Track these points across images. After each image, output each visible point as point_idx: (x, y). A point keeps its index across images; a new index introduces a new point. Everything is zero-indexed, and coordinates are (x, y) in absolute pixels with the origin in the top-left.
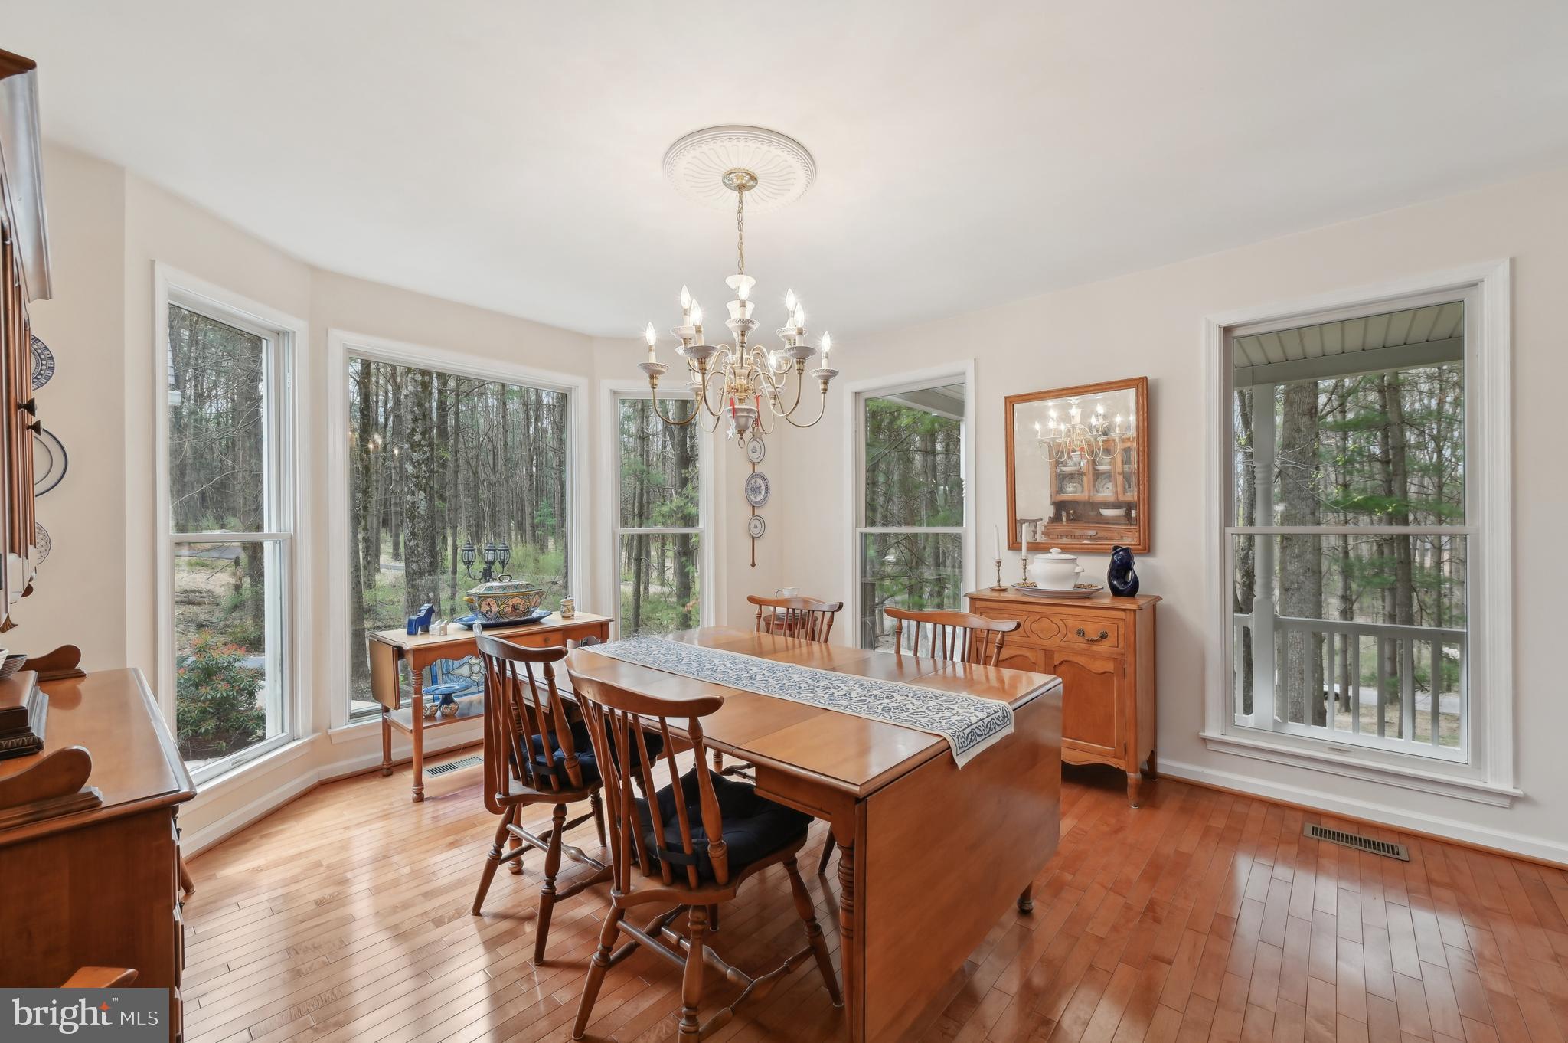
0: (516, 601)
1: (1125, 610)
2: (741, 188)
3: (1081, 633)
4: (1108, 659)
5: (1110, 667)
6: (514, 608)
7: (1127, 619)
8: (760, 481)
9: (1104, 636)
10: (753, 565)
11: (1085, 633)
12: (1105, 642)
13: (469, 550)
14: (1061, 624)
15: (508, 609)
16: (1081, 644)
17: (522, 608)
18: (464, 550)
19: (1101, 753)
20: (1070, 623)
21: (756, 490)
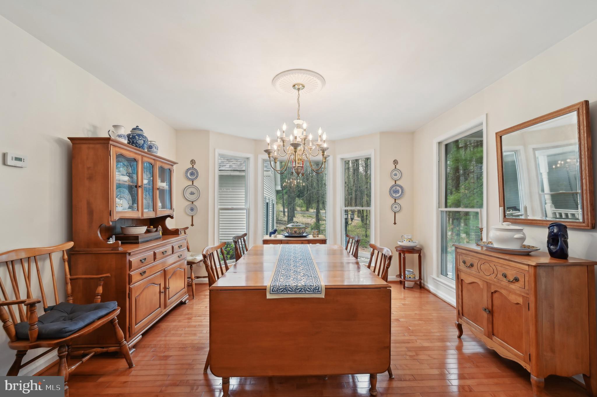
0: (296, 230)
1: (529, 265)
2: (299, 89)
3: (505, 276)
4: (520, 295)
5: (520, 300)
6: (295, 232)
7: (530, 272)
8: (398, 188)
9: (516, 280)
10: (395, 223)
11: (507, 276)
12: (517, 284)
13: (352, 215)
14: (494, 268)
15: (293, 232)
16: (504, 282)
17: (298, 232)
18: (351, 215)
19: (516, 355)
20: (499, 268)
21: (396, 192)
